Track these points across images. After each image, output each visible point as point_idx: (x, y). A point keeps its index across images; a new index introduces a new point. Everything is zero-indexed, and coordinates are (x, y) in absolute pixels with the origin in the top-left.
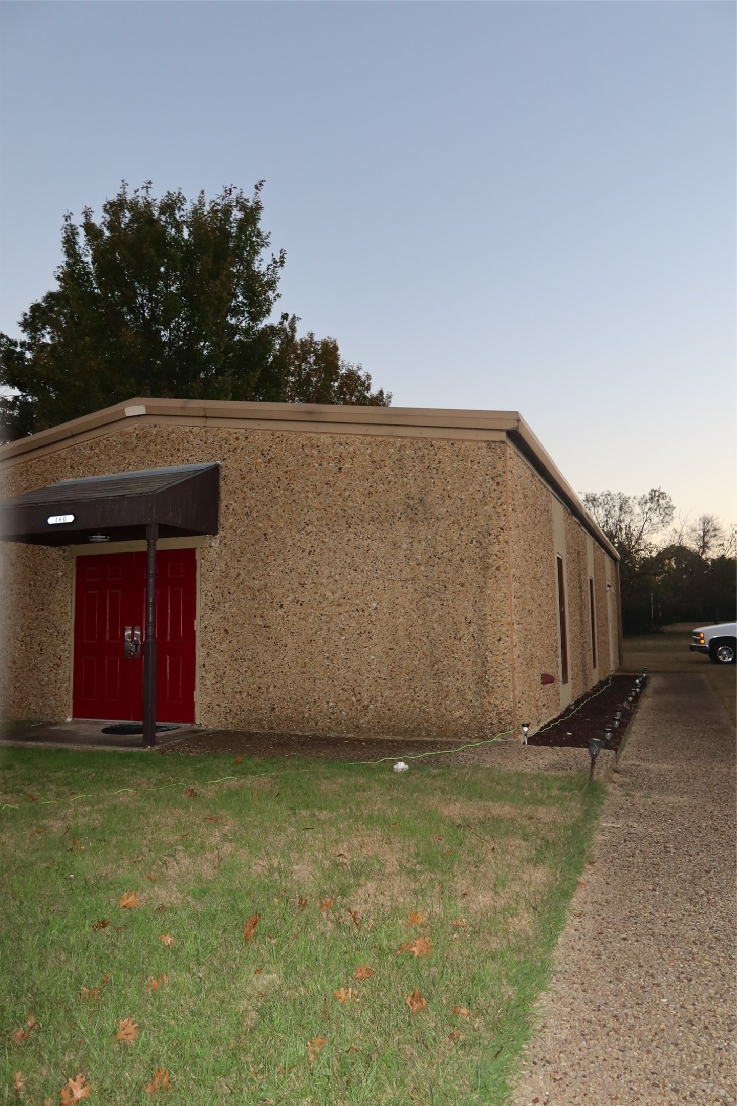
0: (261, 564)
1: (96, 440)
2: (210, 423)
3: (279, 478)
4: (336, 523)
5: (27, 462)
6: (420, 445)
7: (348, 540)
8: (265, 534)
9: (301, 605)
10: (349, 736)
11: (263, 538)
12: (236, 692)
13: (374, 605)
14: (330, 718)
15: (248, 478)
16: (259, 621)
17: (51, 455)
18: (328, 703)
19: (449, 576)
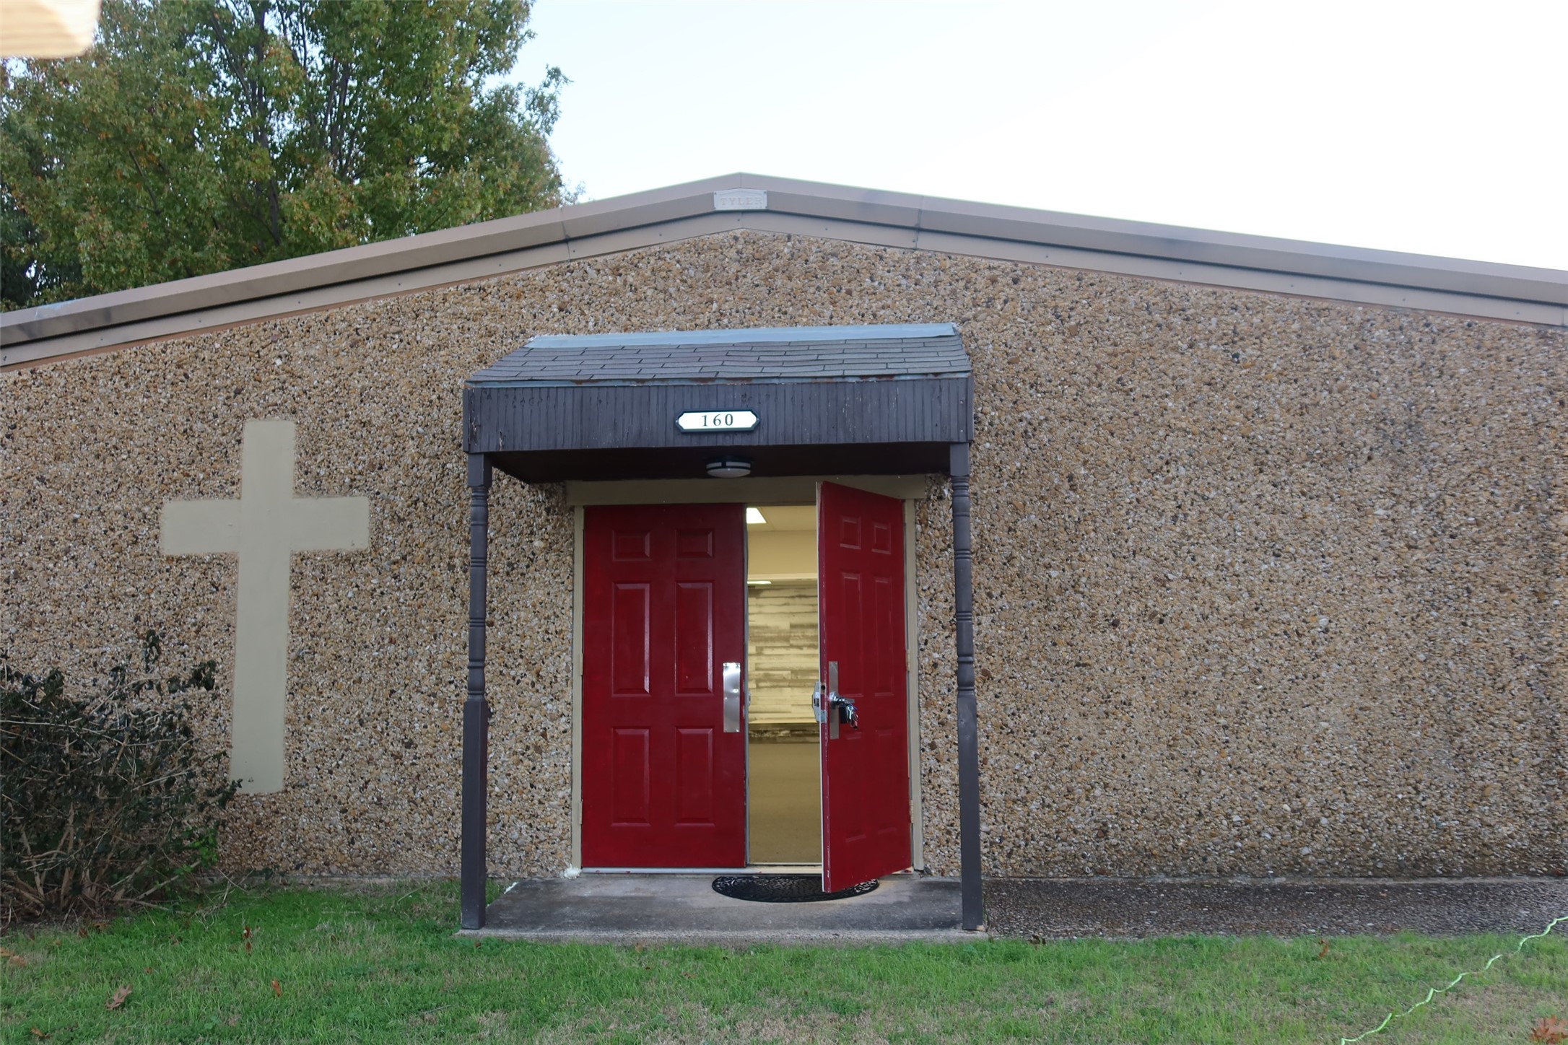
0: (1063, 536)
1: (630, 254)
2: (926, 242)
3: (1098, 366)
4: (1232, 462)
5: (434, 287)
6: (1404, 321)
7: (1259, 496)
8: (1071, 478)
9: (1161, 621)
10: (1277, 881)
11: (1067, 485)
12: (1014, 802)
13: (1323, 621)
14: (1236, 847)
15: (1026, 362)
16: (1063, 651)
17: (503, 278)
18: (1228, 816)
19: (1475, 569)
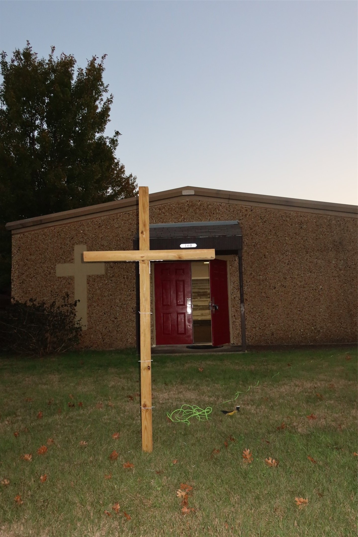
0: (263, 269)
1: (163, 205)
2: (231, 202)
3: (270, 230)
4: (300, 251)
5: (117, 214)
6: (339, 219)
7: (307, 259)
8: (264, 255)
9: (285, 287)
10: (311, 344)
11: (264, 257)
12: (253, 328)
13: (321, 287)
14: (302, 337)
15: (254, 229)
16: (263, 294)
17: (133, 211)
18: (300, 330)
19: (354, 275)
